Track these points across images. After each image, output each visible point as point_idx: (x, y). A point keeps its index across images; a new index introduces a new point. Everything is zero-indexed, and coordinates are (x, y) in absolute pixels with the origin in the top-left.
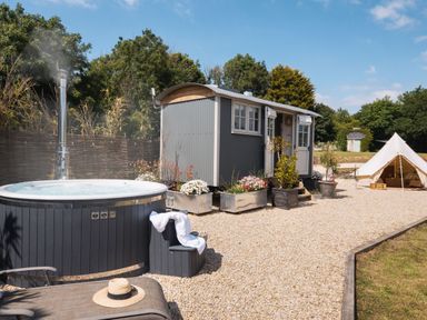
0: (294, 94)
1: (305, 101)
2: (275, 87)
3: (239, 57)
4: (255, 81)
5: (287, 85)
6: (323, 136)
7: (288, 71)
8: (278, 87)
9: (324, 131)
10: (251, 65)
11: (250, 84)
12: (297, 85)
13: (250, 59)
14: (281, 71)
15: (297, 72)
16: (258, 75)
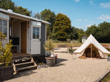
0: (64, 23)
1: (68, 25)
2: (58, 21)
3: (46, 10)
4: (51, 18)
5: (62, 20)
6: (74, 37)
7: (62, 15)
8: (59, 20)
9: (74, 36)
10: (50, 13)
11: (49, 19)
12: (65, 20)
13: (50, 11)
14: (60, 15)
15: (65, 16)
16: (52, 16)
